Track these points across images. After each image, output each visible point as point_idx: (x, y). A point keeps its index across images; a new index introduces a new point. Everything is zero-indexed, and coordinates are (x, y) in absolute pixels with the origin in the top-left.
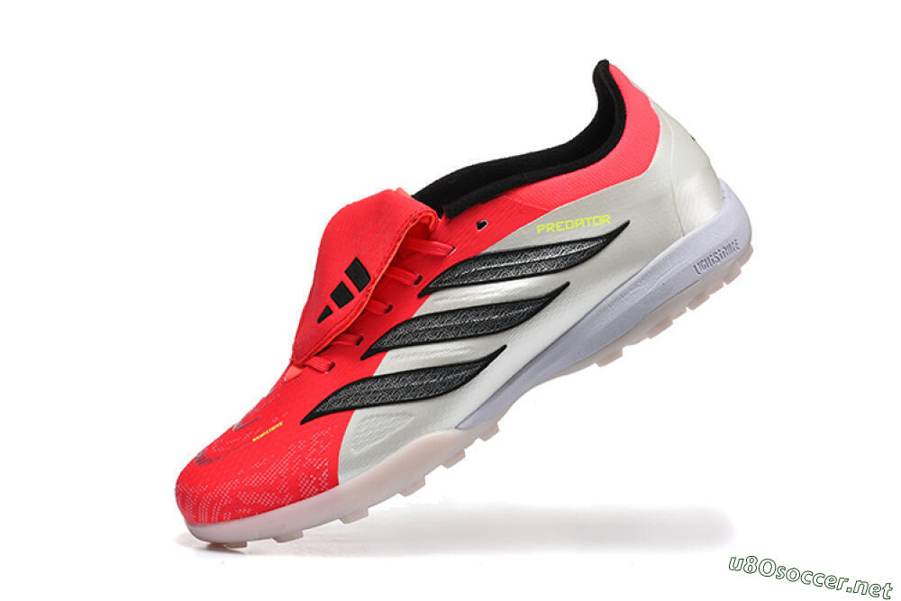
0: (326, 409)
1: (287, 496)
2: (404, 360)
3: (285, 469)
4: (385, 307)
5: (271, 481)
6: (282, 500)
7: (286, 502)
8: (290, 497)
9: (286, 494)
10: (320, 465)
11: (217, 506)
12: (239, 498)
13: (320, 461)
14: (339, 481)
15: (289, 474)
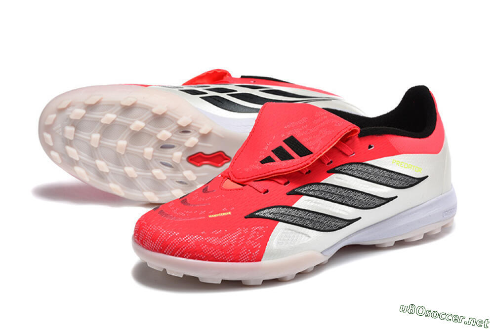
0: (262, 214)
1: (230, 257)
2: (312, 204)
3: (234, 241)
4: (308, 170)
5: (224, 244)
6: (227, 258)
7: (228, 260)
8: (232, 257)
9: (231, 255)
10: (256, 246)
11: (184, 247)
12: (201, 247)
13: (256, 244)
14: (263, 259)
15: (236, 244)
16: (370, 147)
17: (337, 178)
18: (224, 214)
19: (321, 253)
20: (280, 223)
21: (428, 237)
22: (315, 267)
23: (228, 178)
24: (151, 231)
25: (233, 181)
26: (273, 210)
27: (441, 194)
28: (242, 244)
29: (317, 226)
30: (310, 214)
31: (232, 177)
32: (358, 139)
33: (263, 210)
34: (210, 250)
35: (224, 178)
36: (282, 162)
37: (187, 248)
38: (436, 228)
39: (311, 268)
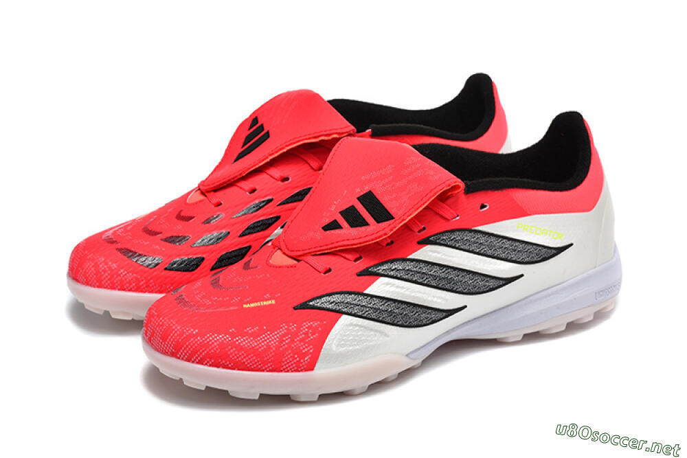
1: (269, 365)
2: (393, 289)
3: (275, 343)
4: (389, 241)
5: (260, 348)
6: (264, 366)
7: (266, 369)
8: (271, 366)
9: (270, 362)
10: (306, 350)
11: (203, 351)
12: (227, 352)
13: (306, 347)
14: (315, 368)
15: (278, 347)
16: (483, 206)
17: (432, 251)
18: (265, 303)
19: (407, 355)
20: (344, 317)
21: (573, 327)
22: (399, 374)
23: (279, 249)
24: (161, 326)
25: (284, 253)
26: (336, 298)
27: (595, 267)
28: (286, 348)
29: (399, 320)
30: (389, 303)
31: (283, 247)
32: (463, 196)
33: (320, 297)
34: (240, 356)
35: (274, 248)
36: (351, 229)
37: (208, 352)
38: (586, 315)
39: (395, 375)
